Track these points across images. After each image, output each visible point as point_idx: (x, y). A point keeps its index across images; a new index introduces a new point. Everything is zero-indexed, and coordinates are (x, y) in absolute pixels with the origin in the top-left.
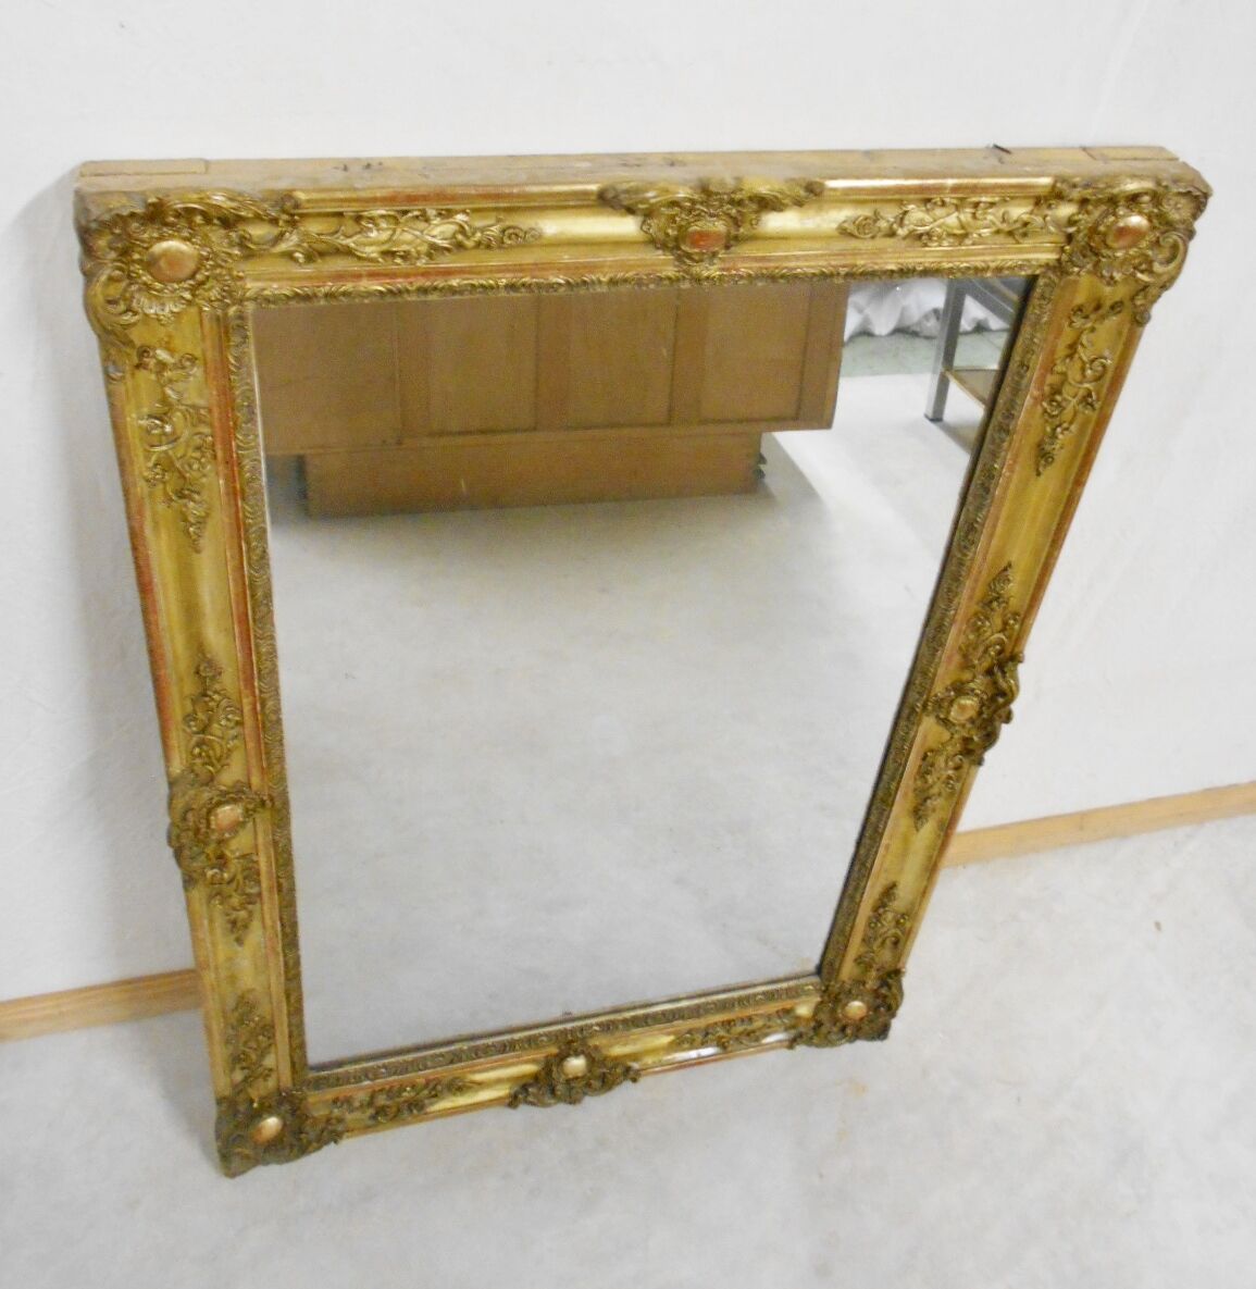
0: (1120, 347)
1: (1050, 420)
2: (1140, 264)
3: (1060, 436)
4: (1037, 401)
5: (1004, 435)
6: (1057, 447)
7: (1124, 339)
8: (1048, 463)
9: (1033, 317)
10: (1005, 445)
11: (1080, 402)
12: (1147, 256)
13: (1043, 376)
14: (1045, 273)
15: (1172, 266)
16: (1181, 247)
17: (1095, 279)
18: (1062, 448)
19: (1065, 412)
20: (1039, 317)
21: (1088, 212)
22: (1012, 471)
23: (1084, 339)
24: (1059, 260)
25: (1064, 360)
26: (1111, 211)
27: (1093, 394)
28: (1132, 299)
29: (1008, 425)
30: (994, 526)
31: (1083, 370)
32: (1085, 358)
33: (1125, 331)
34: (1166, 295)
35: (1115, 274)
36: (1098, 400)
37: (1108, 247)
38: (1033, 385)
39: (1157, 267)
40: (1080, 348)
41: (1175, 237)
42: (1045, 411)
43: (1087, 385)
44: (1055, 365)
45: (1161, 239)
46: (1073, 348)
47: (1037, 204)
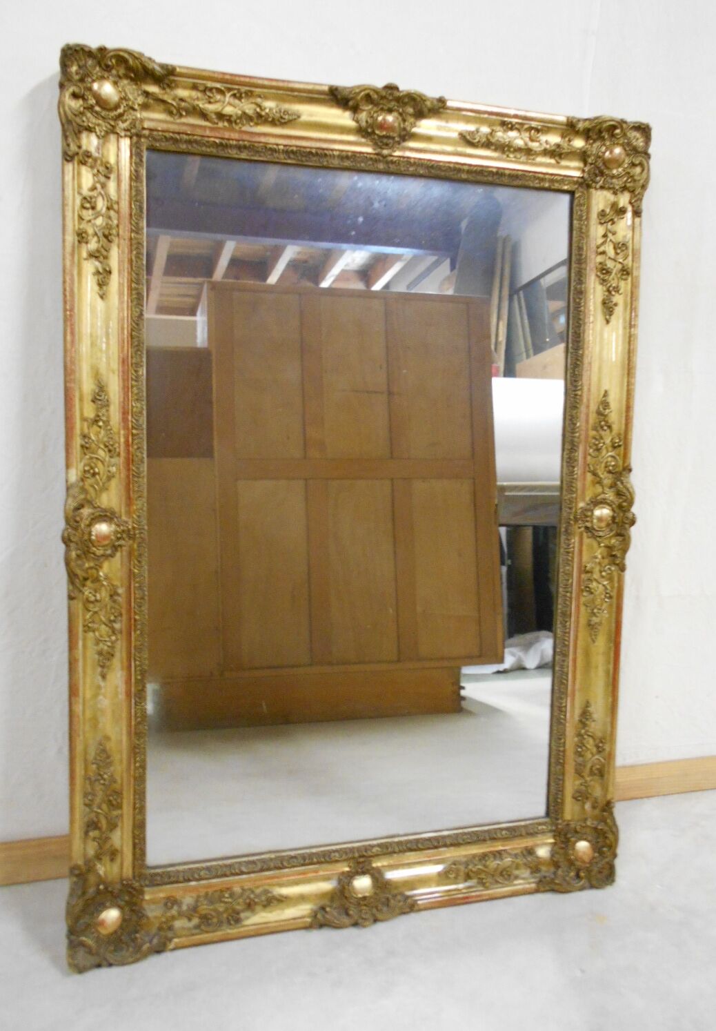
1: (605, 283)
2: (626, 179)
3: (613, 295)
6: (613, 301)
8: (612, 314)
11: (619, 272)
14: (577, 188)
15: (644, 174)
17: (606, 192)
18: (616, 304)
19: (612, 276)
21: (590, 144)
23: (610, 228)
24: (582, 177)
25: (602, 245)
26: (602, 143)
31: (615, 248)
34: (646, 192)
35: (616, 187)
37: (607, 168)
39: (636, 178)
40: (609, 234)
41: (641, 158)
42: (600, 278)
43: (619, 260)
44: (598, 248)
45: (633, 160)
46: (605, 236)
47: (563, 137)
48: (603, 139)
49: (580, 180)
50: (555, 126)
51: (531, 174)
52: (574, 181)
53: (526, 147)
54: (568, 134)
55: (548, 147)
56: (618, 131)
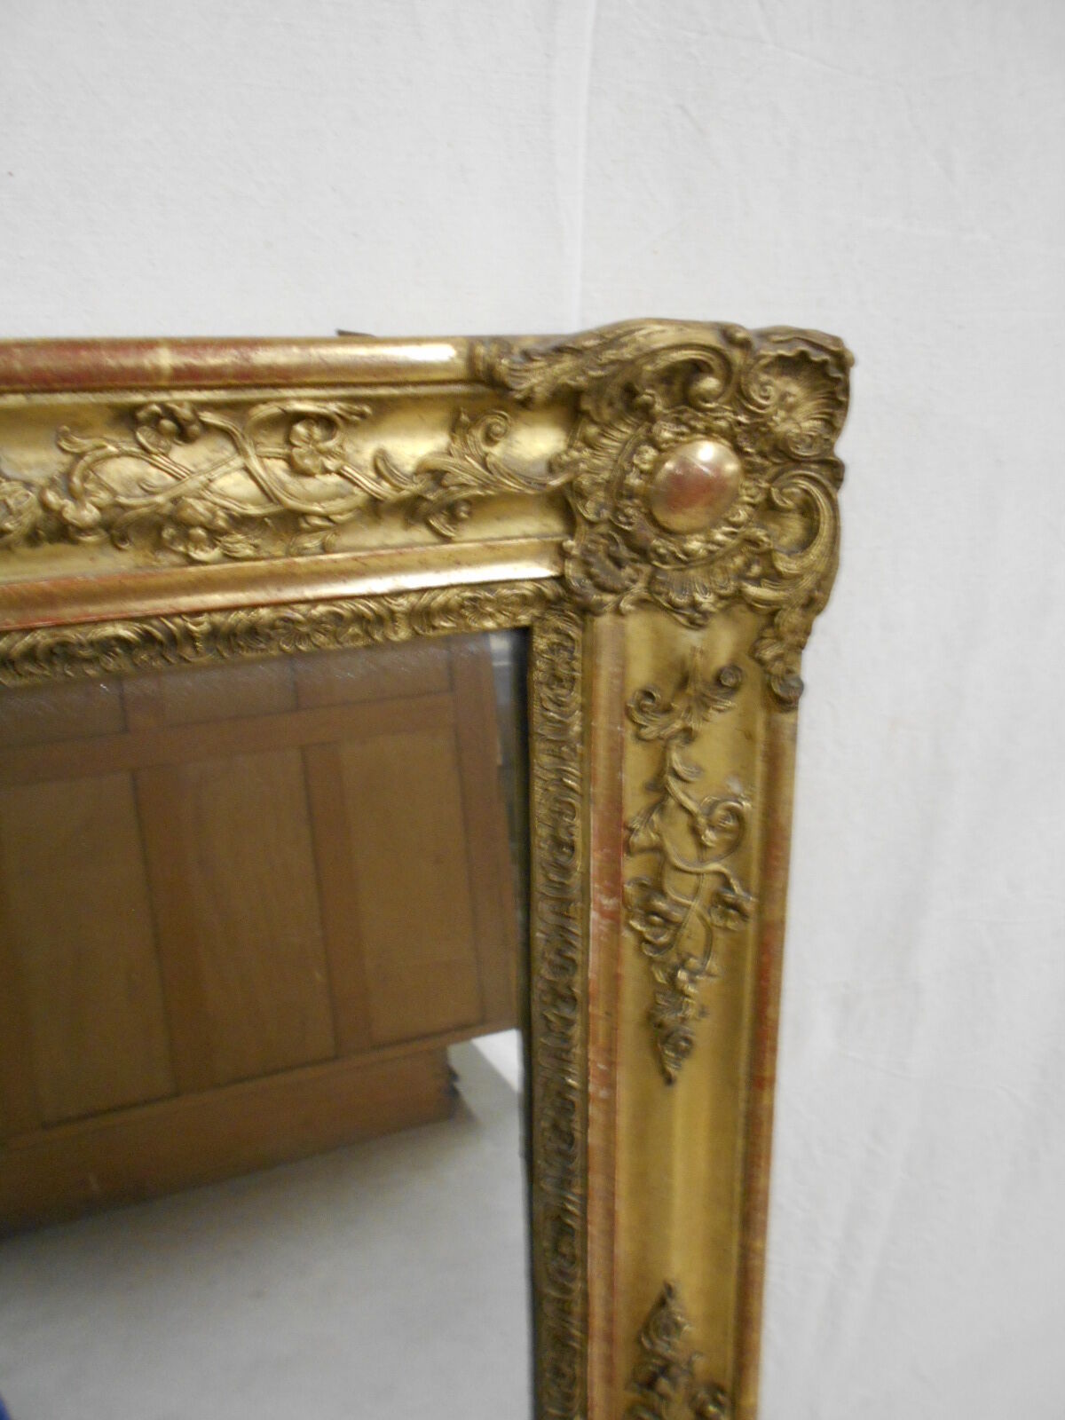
0: (760, 766)
1: (658, 957)
3: (691, 989)
4: (615, 920)
5: (566, 1012)
6: (691, 1013)
7: (760, 747)
8: (683, 1053)
10: (576, 1032)
11: (712, 907)
12: (754, 542)
13: (613, 860)
14: (540, 619)
15: (817, 549)
16: (822, 501)
17: (662, 620)
18: (701, 1014)
19: (685, 933)
20: (563, 727)
21: (590, 444)
22: (611, 1085)
23: (675, 758)
24: (560, 579)
25: (647, 821)
26: (642, 430)
27: (734, 882)
28: (753, 652)
29: (569, 988)
30: (611, 1214)
32: (691, 805)
33: (760, 731)
34: (821, 623)
35: (699, 598)
36: (747, 893)
37: (665, 532)
38: (594, 886)
39: (785, 565)
40: (674, 785)
41: (805, 484)
42: (642, 939)
43: (714, 866)
44: (632, 831)
45: (774, 491)
46: (656, 783)
47: (456, 427)
48: (646, 414)
49: (549, 590)
50: (411, 390)
51: (321, 609)
52: (524, 597)
53: (272, 509)
54: (486, 413)
55: (384, 489)
56: (710, 383)
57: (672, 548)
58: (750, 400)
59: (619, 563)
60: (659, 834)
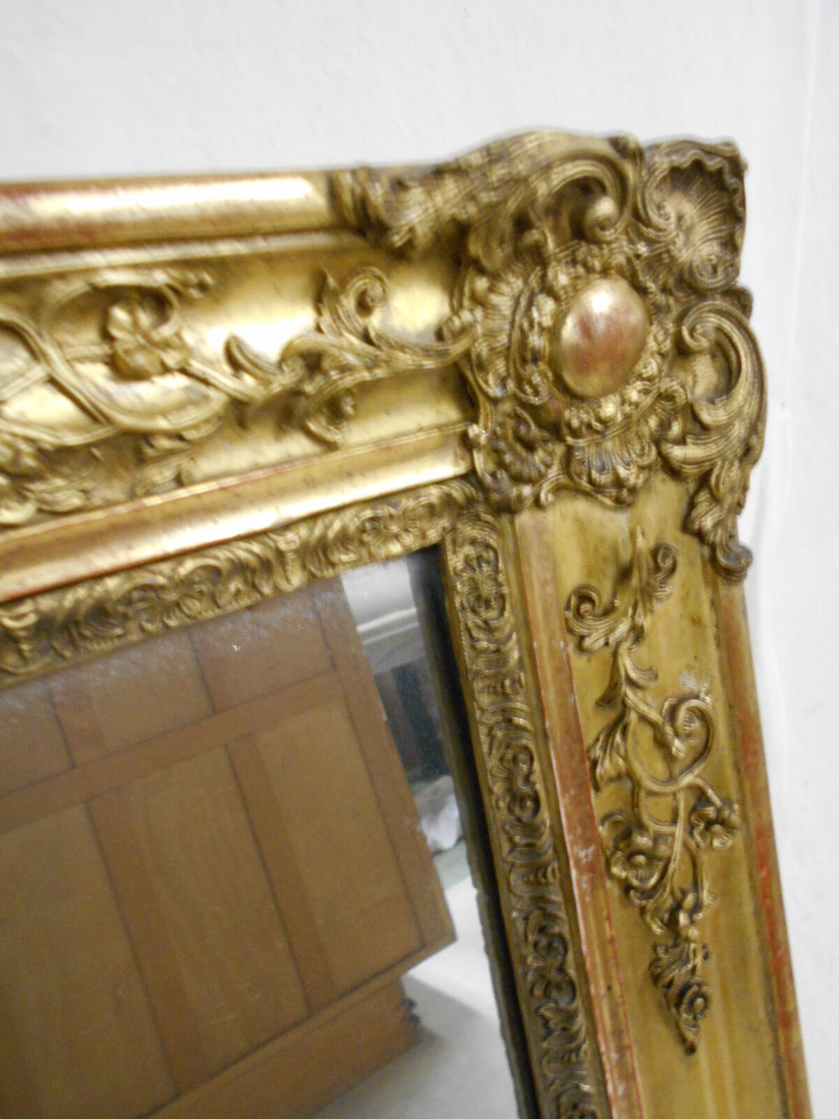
1: (650, 904)
2: (665, 426)
3: (693, 933)
4: (599, 870)
5: (565, 1002)
6: (699, 960)
7: (711, 632)
9: (480, 665)
11: (691, 828)
12: (668, 397)
13: (581, 802)
14: (451, 530)
15: (745, 389)
17: (581, 506)
18: (706, 957)
19: (672, 866)
20: (499, 656)
21: (478, 301)
22: (628, 1076)
23: (627, 664)
24: (470, 476)
25: (608, 744)
26: (534, 281)
27: (710, 792)
28: (686, 525)
29: (561, 969)
31: (662, 743)
32: (654, 715)
33: (706, 613)
35: (622, 472)
36: (727, 802)
37: (575, 398)
38: (568, 838)
39: (710, 415)
40: (631, 696)
41: (713, 320)
42: (627, 888)
43: (687, 779)
44: (595, 763)
45: (686, 331)
46: (611, 698)
47: (321, 296)
48: (538, 257)
49: (457, 492)
50: (261, 245)
51: (189, 565)
52: (431, 507)
53: (101, 432)
54: (354, 272)
55: (247, 385)
56: (605, 207)
57: (584, 417)
58: (648, 224)
59: (530, 447)
60: (625, 758)
